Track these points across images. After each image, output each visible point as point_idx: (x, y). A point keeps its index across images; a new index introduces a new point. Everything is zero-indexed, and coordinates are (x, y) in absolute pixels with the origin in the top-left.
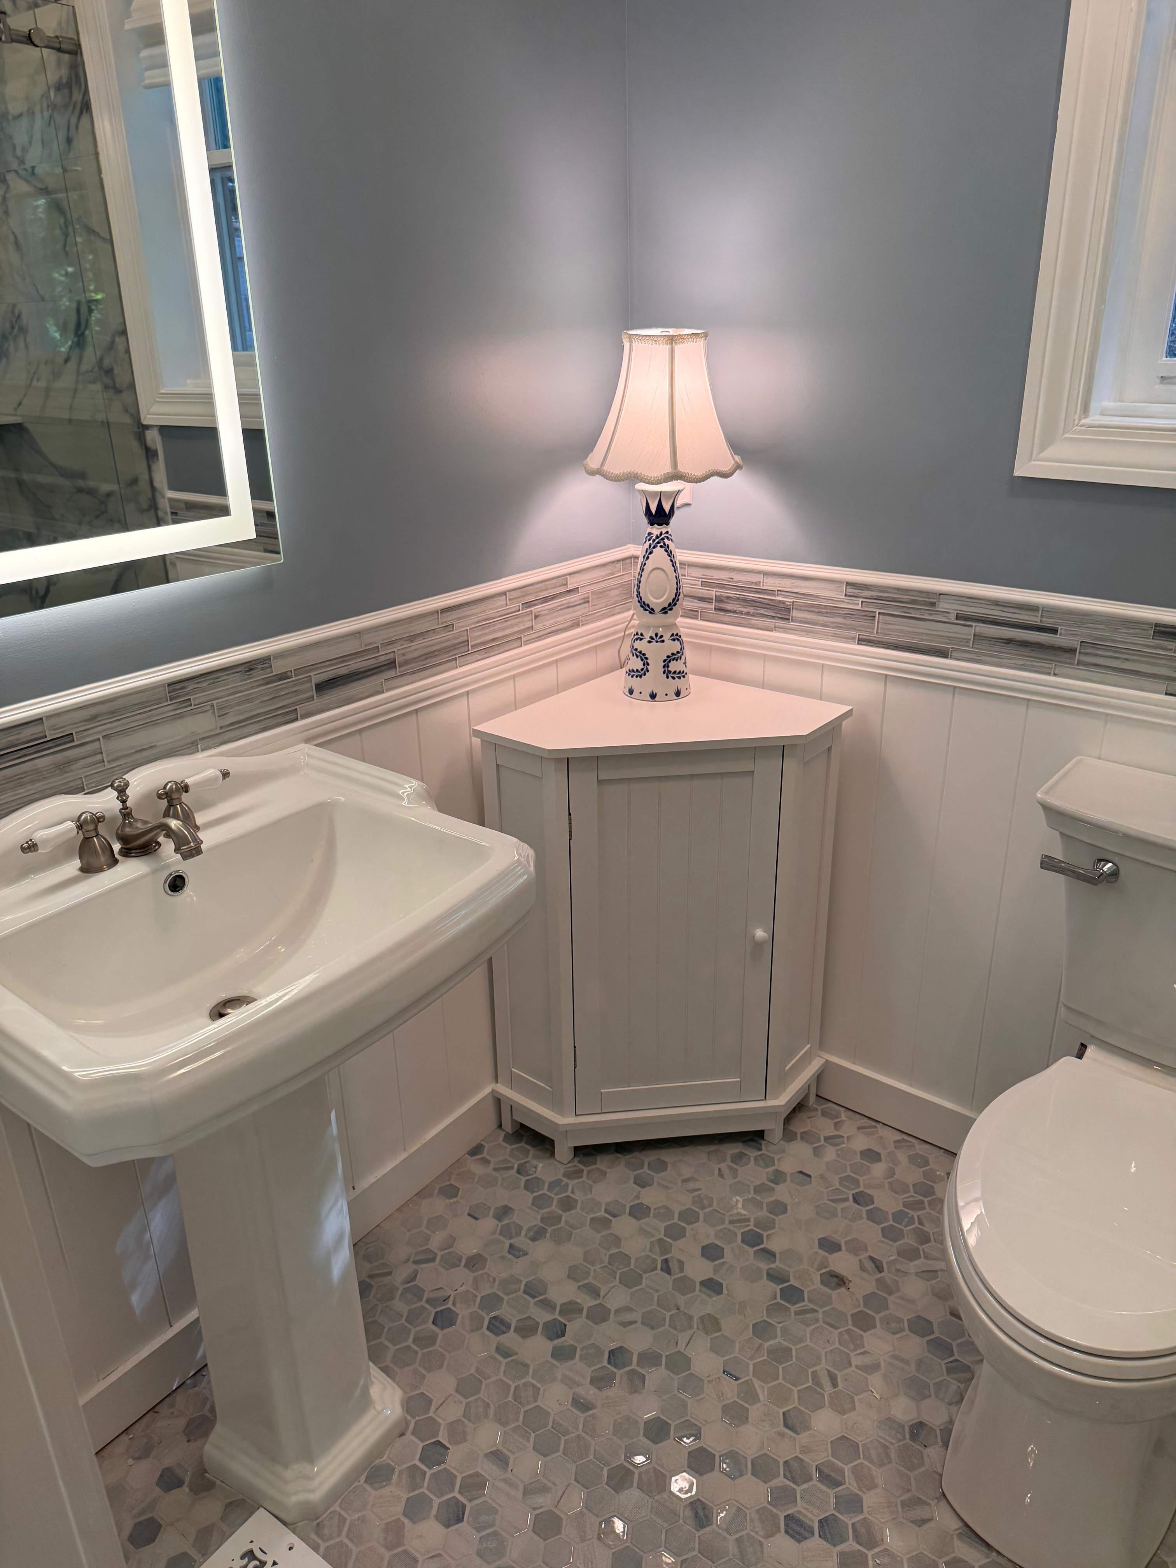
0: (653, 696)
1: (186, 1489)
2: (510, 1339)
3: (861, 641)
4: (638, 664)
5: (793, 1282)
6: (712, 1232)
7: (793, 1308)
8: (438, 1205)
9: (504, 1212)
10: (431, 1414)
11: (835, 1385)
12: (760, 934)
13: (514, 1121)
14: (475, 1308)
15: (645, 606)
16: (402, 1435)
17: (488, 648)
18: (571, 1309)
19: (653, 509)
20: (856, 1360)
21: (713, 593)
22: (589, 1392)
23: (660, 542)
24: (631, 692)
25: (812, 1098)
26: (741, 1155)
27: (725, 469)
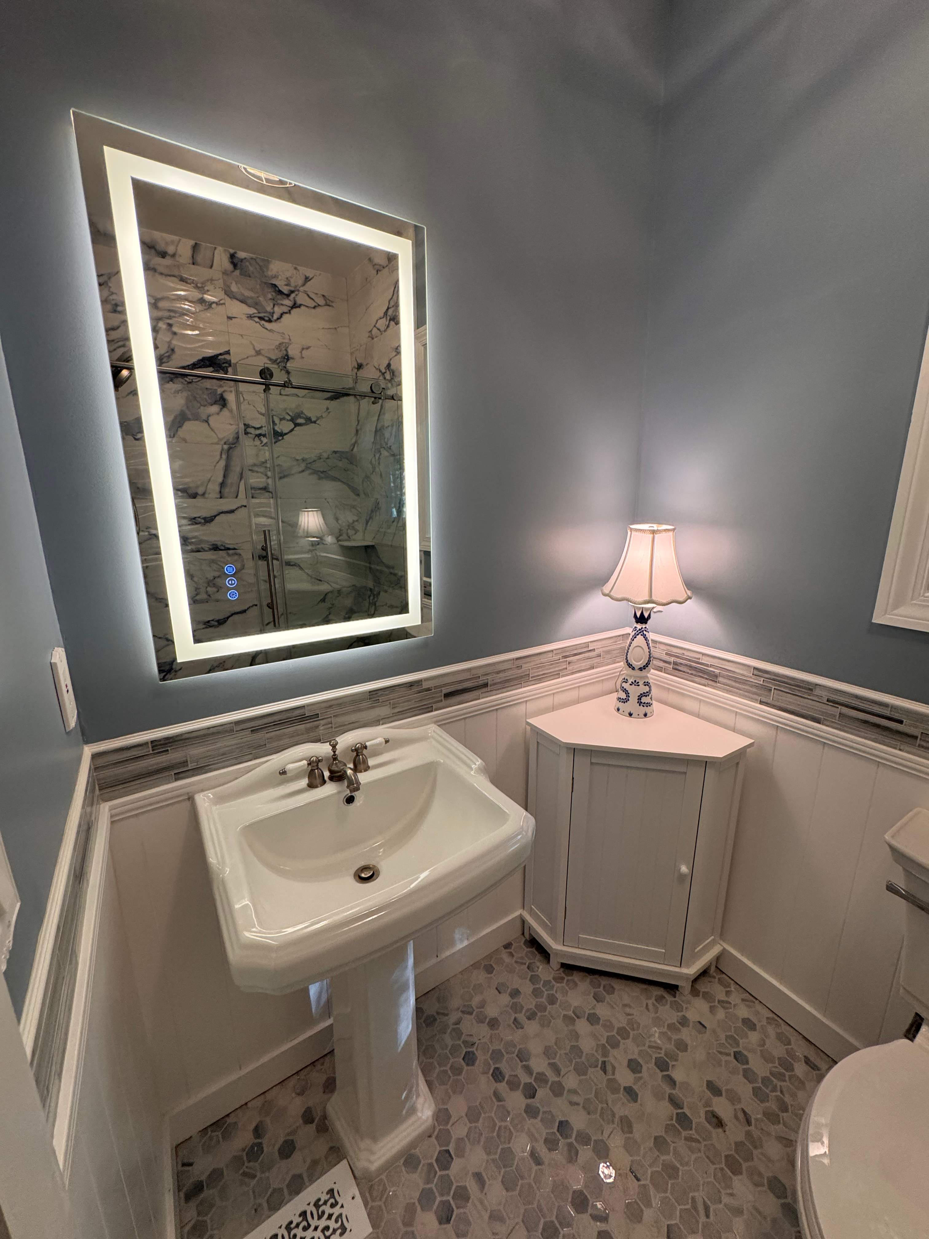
0: (630, 715)
1: (314, 1126)
2: (502, 1087)
3: (761, 703)
4: (623, 696)
5: (686, 1110)
6: (636, 1051)
7: (684, 1133)
8: (480, 977)
9: (515, 993)
10: (449, 1127)
11: (708, 1216)
12: (684, 869)
13: (530, 934)
14: (488, 1056)
15: (630, 665)
16: (430, 1136)
17: (540, 679)
18: (541, 1078)
19: (638, 615)
20: (726, 1200)
21: (672, 659)
22: (542, 1150)
23: (641, 632)
24: (618, 710)
25: (713, 968)
26: (663, 997)
27: (681, 599)
